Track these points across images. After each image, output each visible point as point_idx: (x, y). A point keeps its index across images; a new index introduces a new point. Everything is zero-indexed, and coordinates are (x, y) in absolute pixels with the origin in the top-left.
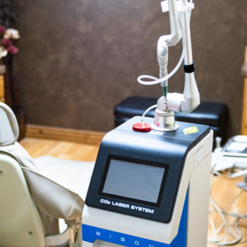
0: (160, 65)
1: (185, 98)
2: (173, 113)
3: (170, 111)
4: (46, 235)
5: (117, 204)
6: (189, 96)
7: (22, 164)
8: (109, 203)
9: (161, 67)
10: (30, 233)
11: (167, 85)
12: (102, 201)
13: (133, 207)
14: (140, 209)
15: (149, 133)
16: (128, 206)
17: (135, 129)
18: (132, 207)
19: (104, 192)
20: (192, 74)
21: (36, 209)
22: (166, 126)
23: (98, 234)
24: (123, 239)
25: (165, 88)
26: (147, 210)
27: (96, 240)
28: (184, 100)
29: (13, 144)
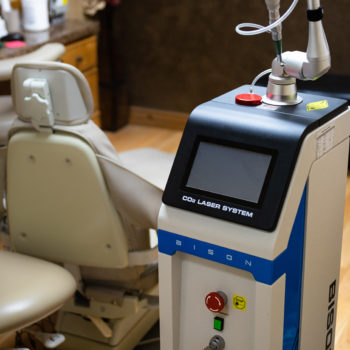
0: (268, 8)
1: (308, 58)
2: (294, 80)
3: (289, 77)
4: (131, 251)
5: (204, 203)
6: (314, 55)
7: (96, 151)
8: (194, 201)
9: (270, 12)
10: (109, 246)
11: (280, 37)
12: (186, 198)
13: (225, 208)
14: (235, 211)
15: (258, 107)
16: (218, 206)
17: (239, 102)
18: (223, 208)
19: (188, 186)
20: (320, 23)
21: (116, 214)
22: (283, 98)
23: (179, 243)
24: (211, 252)
25: (278, 42)
26: (244, 213)
27: (177, 252)
28: (307, 61)
29: (86, 123)
